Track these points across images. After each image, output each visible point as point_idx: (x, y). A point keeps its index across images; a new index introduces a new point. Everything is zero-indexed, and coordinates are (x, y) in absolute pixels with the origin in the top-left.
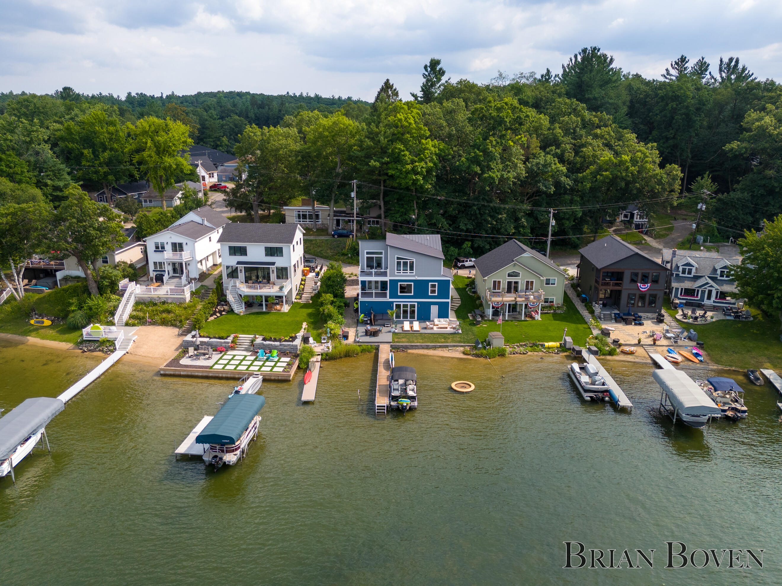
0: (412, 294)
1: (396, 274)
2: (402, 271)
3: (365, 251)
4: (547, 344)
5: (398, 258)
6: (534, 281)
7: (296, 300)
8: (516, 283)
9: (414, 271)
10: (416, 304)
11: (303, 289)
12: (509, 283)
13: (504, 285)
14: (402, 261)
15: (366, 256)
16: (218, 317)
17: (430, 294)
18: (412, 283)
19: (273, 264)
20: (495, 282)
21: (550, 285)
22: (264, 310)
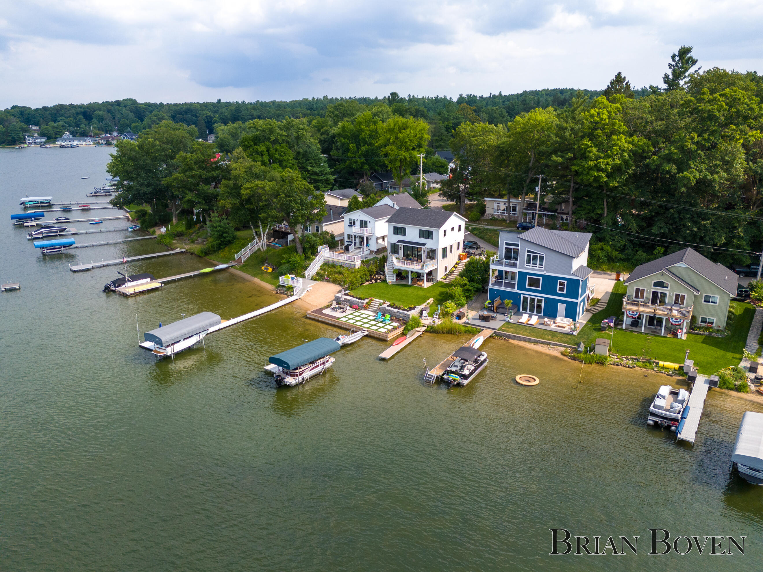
0: (540, 289)
1: (525, 266)
2: (531, 265)
3: (505, 242)
4: (661, 363)
5: (528, 251)
6: (686, 295)
7: (441, 280)
8: (665, 294)
9: (543, 266)
10: (543, 299)
11: (453, 272)
12: (655, 294)
13: (648, 294)
14: (532, 254)
15: (505, 246)
16: (373, 283)
17: (558, 291)
18: (541, 278)
19: (424, 245)
20: (637, 290)
21: (710, 303)
22: (410, 283)
